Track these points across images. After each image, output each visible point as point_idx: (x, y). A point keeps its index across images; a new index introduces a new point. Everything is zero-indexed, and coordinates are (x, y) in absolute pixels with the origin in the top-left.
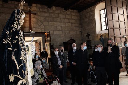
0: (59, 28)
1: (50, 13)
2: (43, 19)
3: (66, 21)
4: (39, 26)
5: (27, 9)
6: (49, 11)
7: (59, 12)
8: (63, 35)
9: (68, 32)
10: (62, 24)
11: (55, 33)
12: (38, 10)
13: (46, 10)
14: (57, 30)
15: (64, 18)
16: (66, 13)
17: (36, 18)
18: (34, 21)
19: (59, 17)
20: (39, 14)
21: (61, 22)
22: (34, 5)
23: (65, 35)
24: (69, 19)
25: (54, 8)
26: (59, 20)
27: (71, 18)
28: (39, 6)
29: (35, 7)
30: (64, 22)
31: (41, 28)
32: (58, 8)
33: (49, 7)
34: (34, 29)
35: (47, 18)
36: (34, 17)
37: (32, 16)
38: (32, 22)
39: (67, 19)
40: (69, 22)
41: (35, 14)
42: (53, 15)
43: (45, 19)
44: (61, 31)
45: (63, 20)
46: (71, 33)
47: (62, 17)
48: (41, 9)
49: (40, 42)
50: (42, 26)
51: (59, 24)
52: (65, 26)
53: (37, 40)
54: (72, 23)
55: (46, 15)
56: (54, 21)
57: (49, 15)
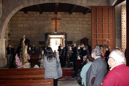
0: (78, 29)
1: (71, 17)
2: (65, 22)
3: (84, 23)
4: (62, 28)
5: (54, 16)
6: (70, 16)
7: (78, 16)
8: (81, 34)
9: (85, 31)
10: (81, 26)
11: (74, 33)
12: (62, 16)
13: (68, 16)
14: (76, 31)
15: (83, 21)
16: (85, 16)
17: (60, 22)
18: (58, 24)
19: (78, 20)
20: (62, 19)
21: (79, 24)
22: (59, 13)
23: (82, 34)
24: (87, 21)
25: (74, 14)
26: (78, 22)
27: (88, 20)
28: (63, 13)
29: (60, 14)
30: (82, 24)
31: (64, 29)
32: (78, 13)
33: (70, 13)
34: (59, 30)
35: (69, 22)
36: (59, 22)
37: (58, 21)
38: (57, 25)
39: (85, 21)
40: (87, 24)
41: (60, 19)
42: (73, 19)
43: (67, 22)
44: (80, 31)
45: (81, 22)
46: (88, 32)
47: (80, 20)
48: (64, 16)
49: (63, 39)
50: (64, 28)
51: (78, 25)
52: (83, 27)
53: (62, 37)
54: (89, 24)
55: (68, 19)
56: (74, 24)
57: (70, 19)
